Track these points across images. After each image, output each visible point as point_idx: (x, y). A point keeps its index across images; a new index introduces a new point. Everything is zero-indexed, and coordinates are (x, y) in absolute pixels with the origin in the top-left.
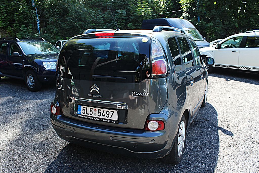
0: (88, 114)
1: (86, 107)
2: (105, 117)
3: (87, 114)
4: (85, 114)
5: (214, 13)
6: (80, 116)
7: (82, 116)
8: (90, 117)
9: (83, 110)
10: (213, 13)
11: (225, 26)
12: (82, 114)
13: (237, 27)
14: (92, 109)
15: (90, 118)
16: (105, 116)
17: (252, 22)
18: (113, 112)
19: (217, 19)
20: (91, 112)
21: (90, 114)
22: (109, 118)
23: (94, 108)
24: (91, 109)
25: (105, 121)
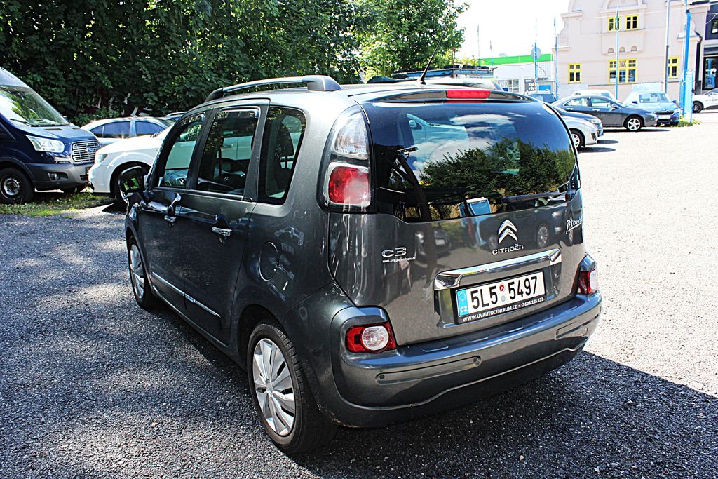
0: (488, 305)
1: (478, 288)
2: (525, 297)
3: (484, 306)
4: (481, 308)
5: (38, 47)
6: (469, 318)
7: (474, 317)
8: (492, 309)
9: (473, 298)
10: (35, 48)
11: (72, 85)
12: (472, 310)
13: (109, 86)
14: (495, 287)
15: (493, 312)
16: (524, 294)
17: (145, 75)
18: (535, 278)
19: (47, 64)
20: (494, 296)
21: (492, 302)
22: (532, 295)
23: (498, 285)
24: (491, 288)
25: (526, 304)
